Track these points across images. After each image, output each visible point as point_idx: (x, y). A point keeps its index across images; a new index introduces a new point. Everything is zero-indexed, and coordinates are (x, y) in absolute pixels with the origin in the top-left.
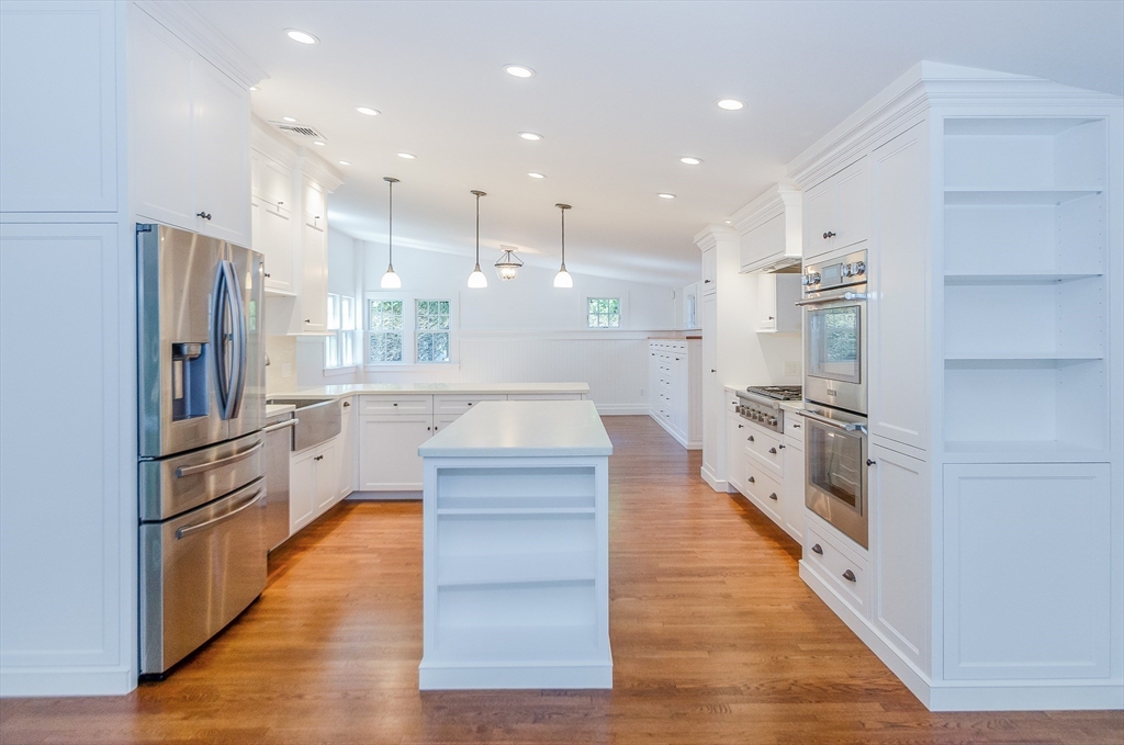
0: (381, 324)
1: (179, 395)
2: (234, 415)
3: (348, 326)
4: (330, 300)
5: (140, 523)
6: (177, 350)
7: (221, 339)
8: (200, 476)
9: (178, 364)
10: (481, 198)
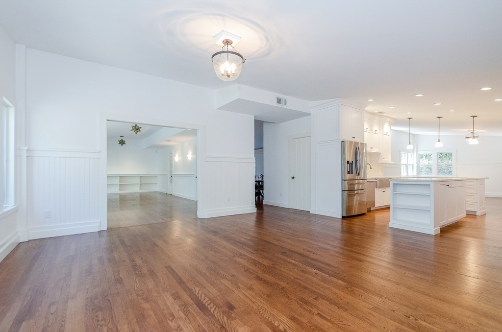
0: (424, 162)
1: (348, 170)
2: (359, 175)
3: (410, 162)
4: (403, 155)
5: (342, 191)
6: (348, 162)
7: (356, 161)
8: (354, 184)
9: (348, 165)
10: (440, 118)
